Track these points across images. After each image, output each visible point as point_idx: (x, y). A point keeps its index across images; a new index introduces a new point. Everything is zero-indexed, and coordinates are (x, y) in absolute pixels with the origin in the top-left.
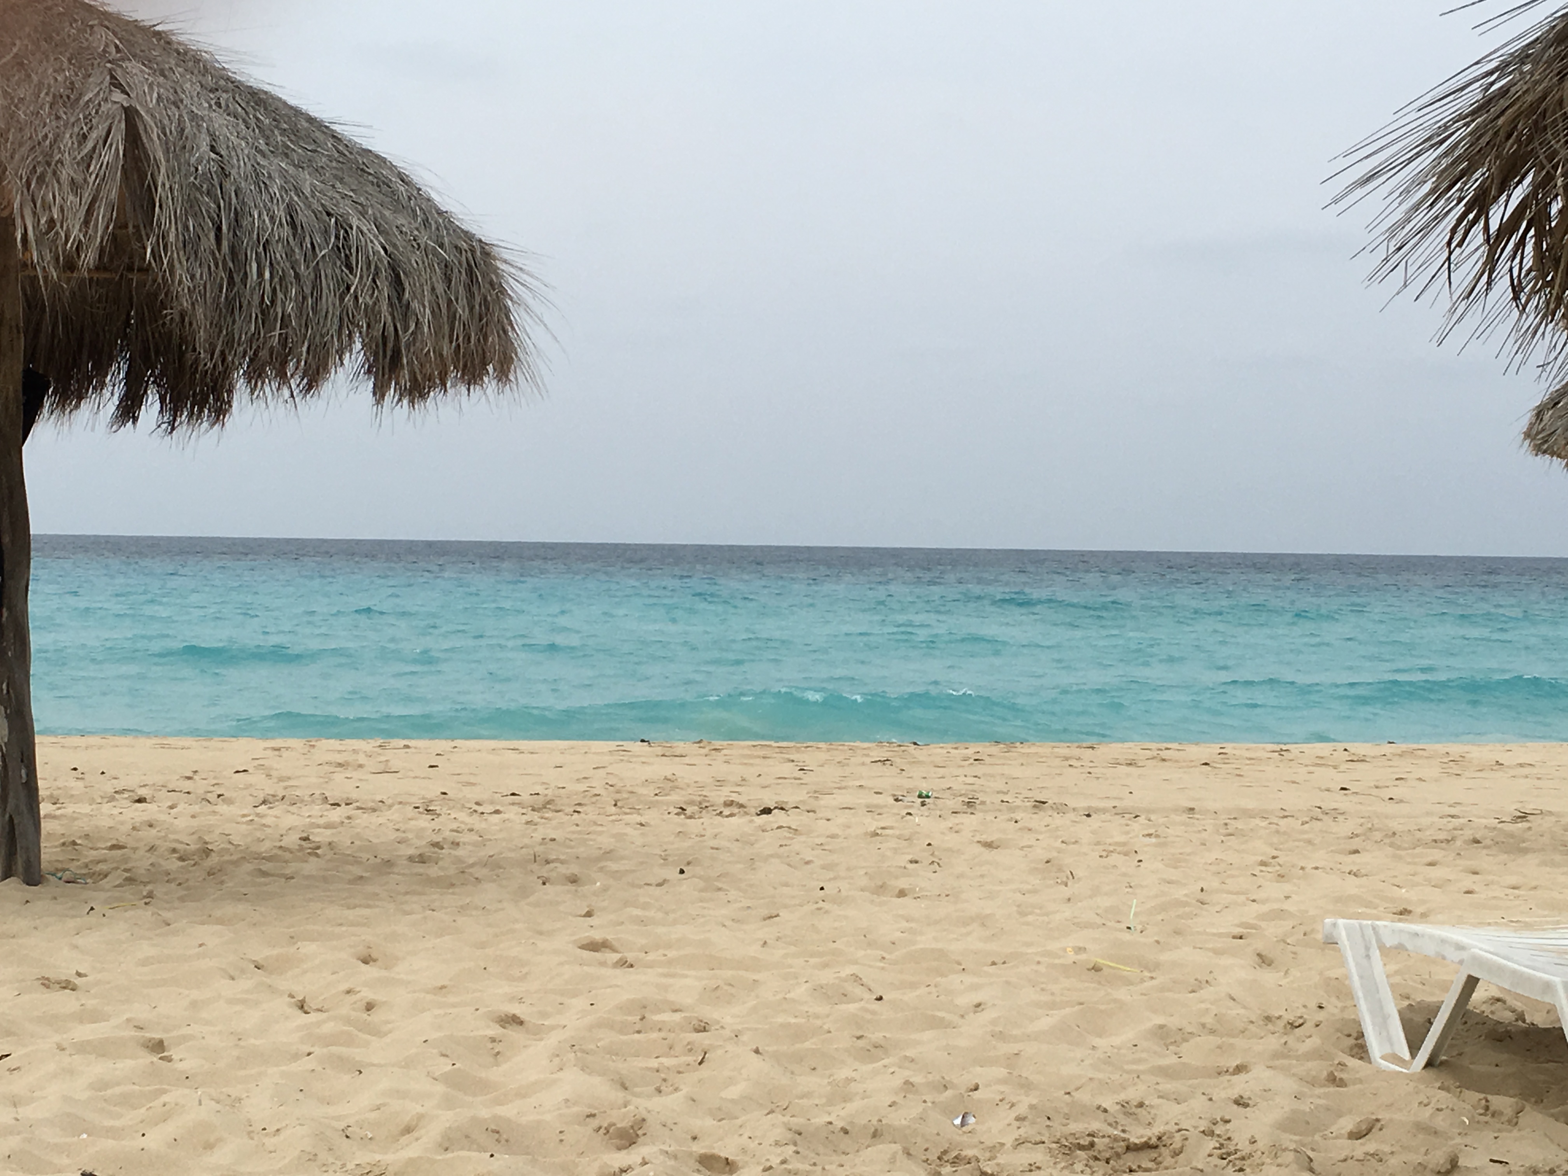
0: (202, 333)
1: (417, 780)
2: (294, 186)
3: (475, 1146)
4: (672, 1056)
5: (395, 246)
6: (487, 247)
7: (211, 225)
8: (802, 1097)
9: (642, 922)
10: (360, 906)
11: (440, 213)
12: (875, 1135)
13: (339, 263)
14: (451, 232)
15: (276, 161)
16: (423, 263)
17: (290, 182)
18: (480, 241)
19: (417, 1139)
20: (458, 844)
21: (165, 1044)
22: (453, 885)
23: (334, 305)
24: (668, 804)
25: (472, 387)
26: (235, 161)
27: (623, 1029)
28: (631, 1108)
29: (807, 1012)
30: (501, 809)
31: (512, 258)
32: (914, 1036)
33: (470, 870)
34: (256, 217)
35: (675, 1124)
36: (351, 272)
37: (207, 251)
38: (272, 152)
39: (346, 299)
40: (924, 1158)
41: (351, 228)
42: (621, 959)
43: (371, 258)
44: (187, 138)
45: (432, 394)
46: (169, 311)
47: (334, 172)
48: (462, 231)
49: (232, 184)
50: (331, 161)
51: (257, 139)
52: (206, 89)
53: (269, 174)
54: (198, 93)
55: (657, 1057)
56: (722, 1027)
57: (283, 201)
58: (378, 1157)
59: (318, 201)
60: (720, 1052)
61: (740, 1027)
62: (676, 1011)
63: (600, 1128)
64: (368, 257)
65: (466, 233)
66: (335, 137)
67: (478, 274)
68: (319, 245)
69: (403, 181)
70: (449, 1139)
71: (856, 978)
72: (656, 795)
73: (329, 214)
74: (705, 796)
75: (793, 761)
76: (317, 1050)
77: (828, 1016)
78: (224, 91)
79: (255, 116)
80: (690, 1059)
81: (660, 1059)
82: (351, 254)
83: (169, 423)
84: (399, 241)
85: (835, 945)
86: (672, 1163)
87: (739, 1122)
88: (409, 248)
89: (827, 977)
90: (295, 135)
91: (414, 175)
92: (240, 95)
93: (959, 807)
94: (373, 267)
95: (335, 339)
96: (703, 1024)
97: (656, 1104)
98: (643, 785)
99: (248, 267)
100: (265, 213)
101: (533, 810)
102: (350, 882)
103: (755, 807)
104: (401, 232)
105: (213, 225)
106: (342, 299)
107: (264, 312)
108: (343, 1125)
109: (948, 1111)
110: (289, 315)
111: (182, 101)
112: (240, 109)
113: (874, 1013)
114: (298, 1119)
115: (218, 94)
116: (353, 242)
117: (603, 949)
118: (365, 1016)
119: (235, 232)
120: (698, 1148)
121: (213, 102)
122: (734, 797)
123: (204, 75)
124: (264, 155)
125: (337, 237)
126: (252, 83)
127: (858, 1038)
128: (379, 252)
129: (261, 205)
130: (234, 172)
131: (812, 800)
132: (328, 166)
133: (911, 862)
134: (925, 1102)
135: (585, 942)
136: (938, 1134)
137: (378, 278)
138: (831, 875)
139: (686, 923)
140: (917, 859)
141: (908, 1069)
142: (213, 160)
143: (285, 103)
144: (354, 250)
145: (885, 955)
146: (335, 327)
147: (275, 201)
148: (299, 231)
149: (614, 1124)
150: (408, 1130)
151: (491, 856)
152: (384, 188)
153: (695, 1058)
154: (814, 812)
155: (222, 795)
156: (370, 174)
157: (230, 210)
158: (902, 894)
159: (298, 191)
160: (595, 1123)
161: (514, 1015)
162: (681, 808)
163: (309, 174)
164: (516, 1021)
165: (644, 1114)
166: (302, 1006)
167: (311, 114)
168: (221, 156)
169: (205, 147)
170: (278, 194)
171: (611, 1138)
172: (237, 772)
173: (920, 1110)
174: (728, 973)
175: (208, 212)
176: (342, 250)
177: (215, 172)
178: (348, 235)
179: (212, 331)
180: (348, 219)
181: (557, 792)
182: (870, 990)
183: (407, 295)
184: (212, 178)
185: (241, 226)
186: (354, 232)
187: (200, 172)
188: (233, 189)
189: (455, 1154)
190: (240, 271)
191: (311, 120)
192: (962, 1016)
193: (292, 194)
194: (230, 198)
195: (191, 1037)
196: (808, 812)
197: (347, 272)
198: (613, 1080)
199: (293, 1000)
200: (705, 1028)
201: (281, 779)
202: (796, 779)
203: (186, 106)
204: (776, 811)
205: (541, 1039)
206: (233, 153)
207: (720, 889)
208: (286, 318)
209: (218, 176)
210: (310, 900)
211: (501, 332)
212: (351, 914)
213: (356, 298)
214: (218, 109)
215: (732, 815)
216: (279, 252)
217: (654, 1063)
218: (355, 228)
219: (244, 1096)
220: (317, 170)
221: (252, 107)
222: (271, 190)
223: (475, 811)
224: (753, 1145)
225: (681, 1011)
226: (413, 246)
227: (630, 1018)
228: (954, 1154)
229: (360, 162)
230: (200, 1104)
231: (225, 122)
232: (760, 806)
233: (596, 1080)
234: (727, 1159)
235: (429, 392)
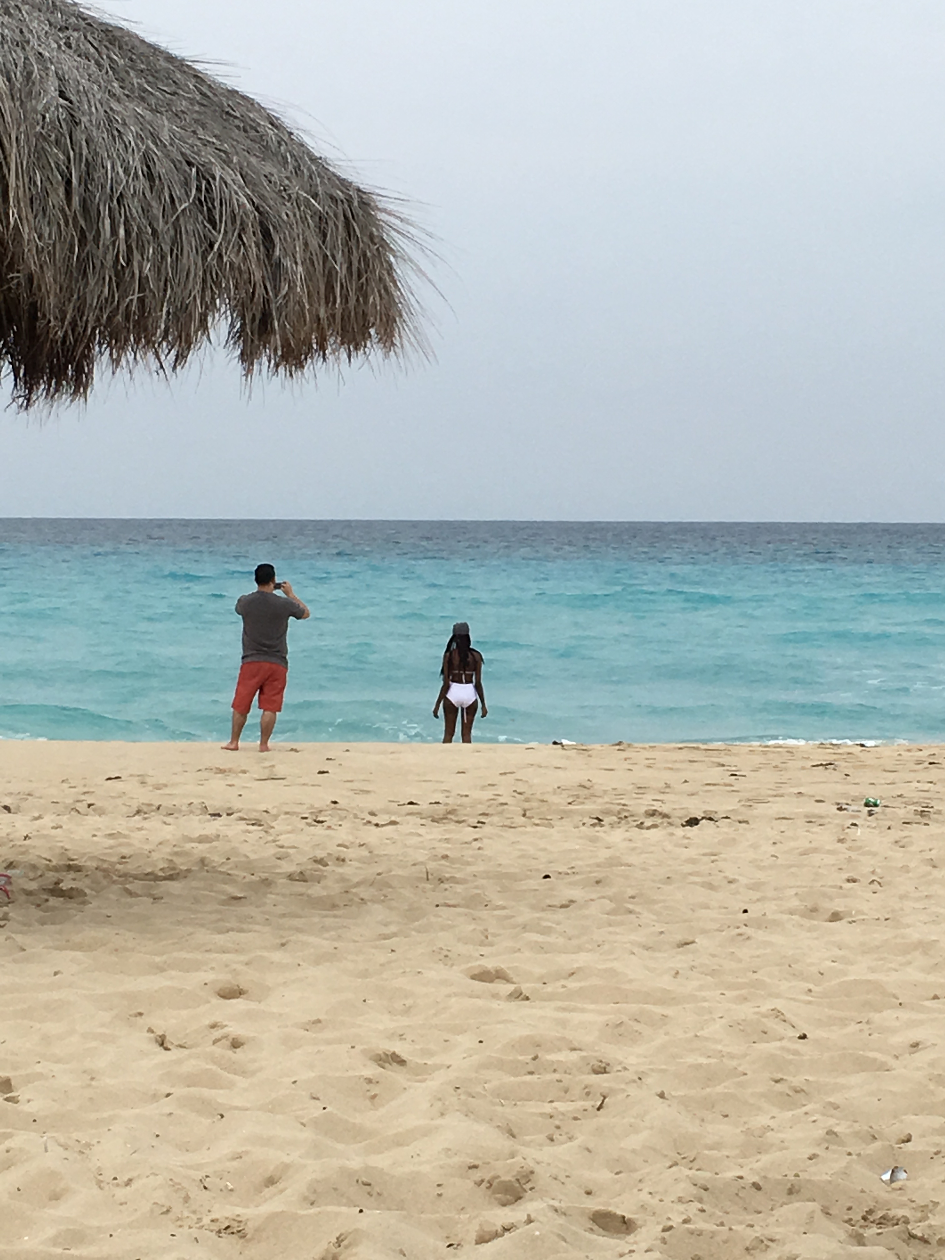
0: (52, 297)
1: (305, 787)
2: (152, 134)
3: (344, 1201)
4: (568, 1101)
5: (262, 197)
6: (364, 196)
7: (60, 178)
8: (711, 1148)
9: (541, 948)
10: (232, 930)
11: (314, 160)
12: (790, 1192)
13: (200, 218)
14: (326, 181)
15: (131, 106)
16: (295, 215)
17: (146, 128)
18: (359, 190)
19: (281, 1191)
20: (343, 860)
21: (13, 1083)
22: (334, 906)
23: (196, 264)
24: (582, 814)
25: (353, 354)
26: (86, 107)
27: (514, 1069)
28: (518, 1159)
29: (721, 1051)
30: (398, 820)
31: (395, 209)
32: (842, 1080)
33: (354, 890)
34: (109, 168)
35: (568, 1177)
36: (214, 228)
37: (56, 208)
38: (128, 96)
39: (209, 259)
40: (846, 1218)
41: (214, 179)
42: (515, 991)
43: (236, 211)
44: (34, 83)
45: (309, 361)
46: (16, 275)
47: (195, 116)
48: (338, 178)
49: (82, 132)
50: (191, 104)
51: (110, 82)
52: (55, 27)
53: (123, 120)
54: (46, 33)
55: (551, 1102)
56: (625, 1069)
57: (139, 150)
58: (239, 1210)
59: (178, 148)
60: (621, 1096)
61: (642, 1068)
62: (574, 1049)
63: (482, 1181)
64: (233, 211)
65: (343, 181)
66: (197, 77)
67: (356, 228)
68: (179, 199)
69: (272, 124)
70: (315, 1192)
71: (777, 1014)
72: (570, 803)
73: (190, 164)
74: (624, 805)
75: (723, 765)
76: (179, 1091)
77: (745, 1055)
78: (75, 30)
79: (109, 57)
80: (588, 1104)
81: (554, 1104)
82: (214, 207)
83: (25, 396)
84: (268, 190)
85: (755, 976)
86: (561, 1220)
87: (637, 1176)
88: (280, 200)
89: (746, 1011)
90: (153, 76)
91: (285, 117)
92: (93, 33)
93: (911, 817)
94: (238, 222)
95: (198, 302)
96: (603, 1065)
97: (547, 1153)
98: (554, 793)
99: (100, 225)
100: (119, 164)
101: (433, 821)
102: (224, 903)
103: (680, 818)
104: (270, 182)
105: (63, 179)
106: (204, 258)
107: (119, 273)
108: (200, 1174)
109: (874, 1164)
110: (147, 277)
111: (28, 42)
112: (92, 50)
113: (796, 1053)
114: (152, 1168)
115: (67, 33)
116: (216, 194)
117: (497, 980)
118: (230, 1053)
119: (86, 186)
120: (595, 1205)
121: (62, 43)
122: (657, 806)
123: (52, 13)
124: (118, 101)
125: (199, 189)
126: (107, 19)
127: (777, 1081)
128: (244, 204)
129: (115, 155)
130: (84, 119)
131: (743, 809)
132: (188, 109)
133: (848, 881)
134: (850, 1154)
135: (476, 972)
136: (862, 1191)
137: (245, 233)
138: (758, 895)
139: (591, 950)
140: (855, 877)
141: (832, 1116)
142: (62, 107)
143: (143, 41)
144: (217, 203)
145: (811, 986)
146: (198, 287)
147: (130, 150)
148: (157, 182)
149: (498, 1177)
150: (271, 1181)
151: (379, 874)
152: (253, 133)
153: (592, 1103)
154: (747, 822)
155: (92, 805)
156: (236, 117)
157: (81, 160)
158: (835, 917)
159: (156, 139)
160: (477, 1175)
161: (394, 1053)
162: (597, 818)
163: (168, 119)
164: (398, 1060)
165: (532, 1164)
166: (162, 1043)
167: (170, 52)
168: (71, 102)
169: (53, 92)
170: (133, 143)
171: (494, 1193)
172: (110, 779)
173: (844, 1164)
174: (634, 1007)
175: (57, 164)
176: (204, 204)
177: (64, 120)
178: (211, 186)
179: (62, 296)
180: (211, 169)
181: (460, 801)
182: (793, 1027)
183: (277, 253)
184: (61, 127)
185: (93, 180)
186: (217, 184)
187: (48, 120)
188: (84, 137)
189: (323, 1208)
190: (92, 229)
191: (170, 59)
192: (897, 1057)
193: (149, 142)
194: (81, 148)
195: (40, 1076)
196: (740, 822)
197: (211, 228)
198: (498, 1127)
199: (152, 1035)
200: (605, 1068)
201: (158, 787)
202: (726, 785)
203: (33, 47)
204: (704, 821)
205: (423, 1081)
206: (84, 99)
207: (631, 912)
208: (144, 281)
209: (67, 124)
210: (179, 923)
211: (383, 291)
212: (220, 939)
213: (220, 256)
214: (68, 51)
215: (655, 826)
216: (134, 206)
217: (548, 1108)
218: (218, 179)
219: (94, 1142)
220: (177, 115)
221: (105, 46)
222: (125, 139)
223: (369, 822)
224: (654, 1201)
225: (580, 1050)
226: (284, 198)
227: (520, 1058)
228: (880, 1214)
229: (225, 104)
230: (46, 1151)
231: (75, 64)
232: (686, 816)
233: (481, 1128)
234: (624, 1217)
235: (306, 359)
